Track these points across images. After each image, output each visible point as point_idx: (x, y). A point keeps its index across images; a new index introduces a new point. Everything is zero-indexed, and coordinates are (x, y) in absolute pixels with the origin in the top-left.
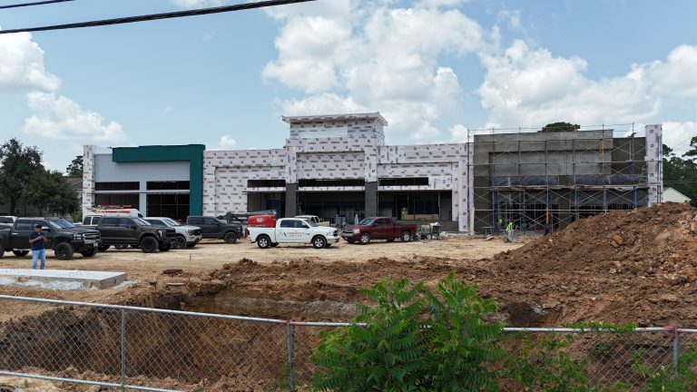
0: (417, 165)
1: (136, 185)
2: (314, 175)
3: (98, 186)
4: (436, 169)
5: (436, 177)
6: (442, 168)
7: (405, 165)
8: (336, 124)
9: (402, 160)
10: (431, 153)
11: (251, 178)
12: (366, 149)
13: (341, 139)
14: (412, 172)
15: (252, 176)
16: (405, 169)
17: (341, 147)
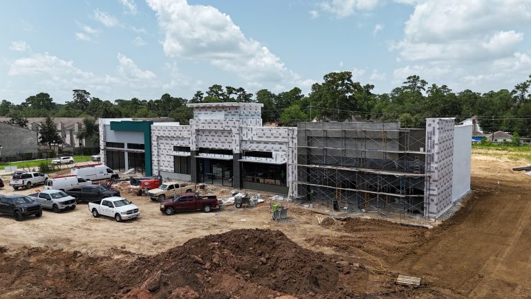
0: (266, 143)
1: (122, 145)
2: (207, 145)
3: (108, 144)
4: (277, 146)
5: (277, 152)
6: (280, 146)
7: (258, 142)
8: (219, 109)
9: (255, 139)
10: (272, 134)
11: (175, 145)
12: (232, 129)
13: (219, 121)
14: (261, 148)
15: (176, 143)
16: (258, 144)
17: (219, 127)
